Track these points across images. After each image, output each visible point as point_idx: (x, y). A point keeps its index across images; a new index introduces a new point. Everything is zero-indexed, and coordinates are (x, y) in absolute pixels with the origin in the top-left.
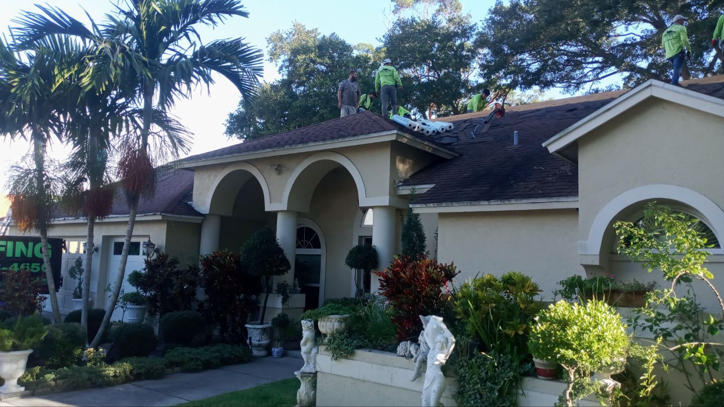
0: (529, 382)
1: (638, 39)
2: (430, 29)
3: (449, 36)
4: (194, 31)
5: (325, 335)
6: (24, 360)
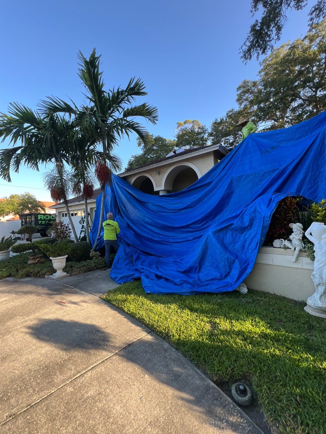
6: (65, 260)
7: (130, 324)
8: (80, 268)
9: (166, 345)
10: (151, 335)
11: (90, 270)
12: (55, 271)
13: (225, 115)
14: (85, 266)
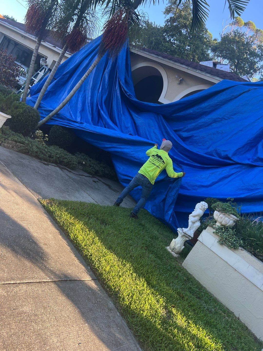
2: (248, 45)
5: (216, 222)
7: (73, 256)
9: (111, 305)
10: (96, 284)
14: (23, 143)
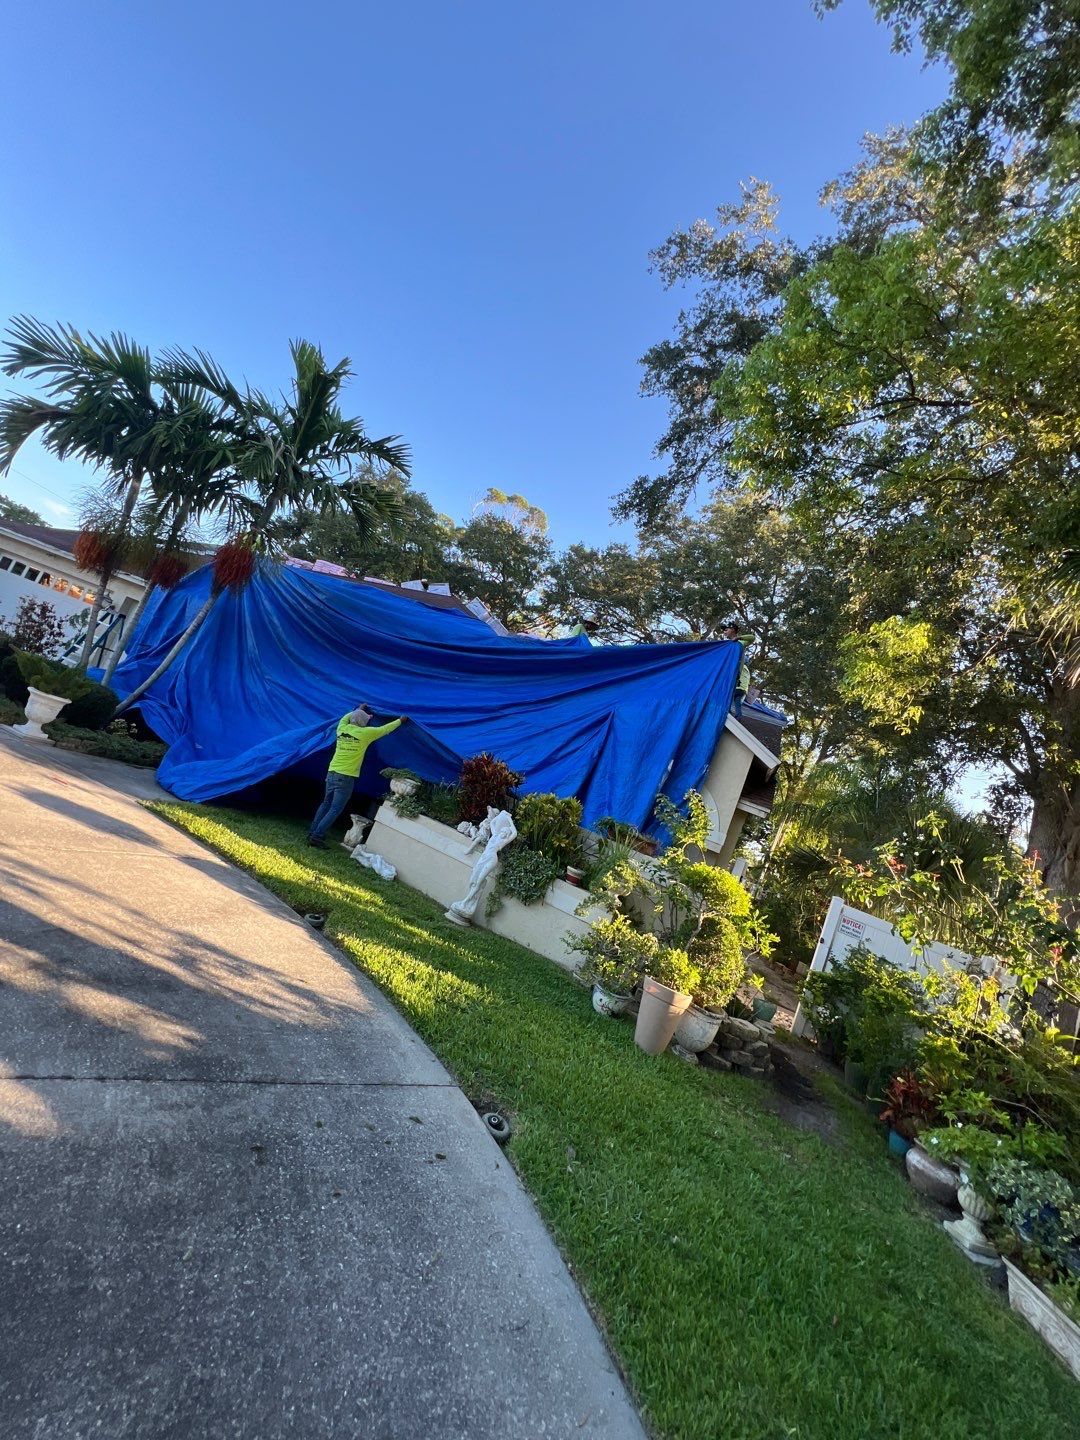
0: (559, 882)
1: (676, 634)
2: (515, 536)
3: (527, 550)
4: (347, 458)
5: (394, 793)
6: (59, 708)
8: (82, 739)
9: (245, 874)
11: (103, 753)
12: (23, 720)
13: (605, 549)
14: (95, 739)
